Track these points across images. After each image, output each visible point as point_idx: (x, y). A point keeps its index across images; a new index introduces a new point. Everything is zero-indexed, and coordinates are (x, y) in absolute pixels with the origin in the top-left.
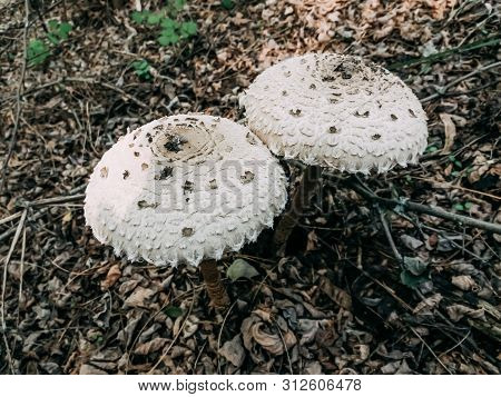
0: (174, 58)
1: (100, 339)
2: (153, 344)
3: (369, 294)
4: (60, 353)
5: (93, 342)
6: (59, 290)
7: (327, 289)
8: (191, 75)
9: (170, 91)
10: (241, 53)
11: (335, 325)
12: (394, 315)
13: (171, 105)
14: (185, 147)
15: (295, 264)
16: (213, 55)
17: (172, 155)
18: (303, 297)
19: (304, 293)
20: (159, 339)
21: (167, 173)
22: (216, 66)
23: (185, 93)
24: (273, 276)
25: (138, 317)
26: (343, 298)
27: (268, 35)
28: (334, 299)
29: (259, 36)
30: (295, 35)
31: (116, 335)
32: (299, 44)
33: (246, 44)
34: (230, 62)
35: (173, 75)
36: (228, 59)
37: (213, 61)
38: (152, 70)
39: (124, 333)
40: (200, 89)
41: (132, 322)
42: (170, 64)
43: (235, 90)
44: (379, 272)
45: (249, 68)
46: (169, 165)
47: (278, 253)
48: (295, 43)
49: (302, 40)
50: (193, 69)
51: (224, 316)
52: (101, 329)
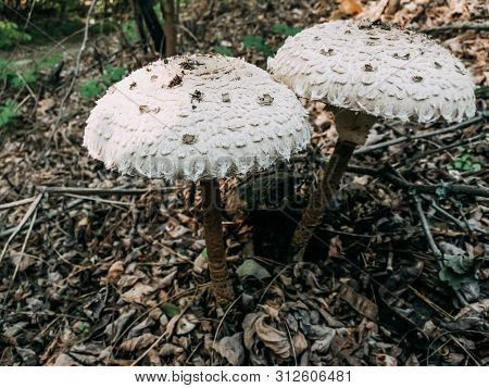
1: (87, 331)
2: (142, 340)
3: (399, 304)
4: (41, 341)
5: (78, 333)
6: (57, 282)
7: (349, 297)
11: (356, 335)
12: (429, 325)
14: (201, 67)
15: (313, 270)
18: (320, 304)
19: (321, 300)
20: (149, 335)
24: (287, 281)
25: (132, 311)
26: (368, 308)
28: (357, 308)
31: (104, 328)
39: (113, 326)
41: (124, 316)
44: (412, 276)
47: (295, 258)
51: (224, 311)
52: (89, 320)
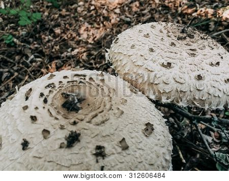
0: (28, 33)
8: (40, 42)
9: (28, 52)
10: (68, 30)
13: (30, 60)
14: (84, 104)
16: (52, 31)
17: (73, 117)
21: (73, 139)
22: (55, 37)
23: (37, 53)
27: (83, 20)
29: (78, 20)
30: (98, 20)
32: (101, 25)
33: (71, 25)
34: (63, 35)
35: (29, 43)
36: (62, 33)
37: (52, 35)
38: (15, 40)
40: (47, 50)
42: (26, 37)
43: (69, 50)
45: (74, 38)
46: (74, 129)
48: (99, 25)
49: (103, 23)
50: (41, 39)
